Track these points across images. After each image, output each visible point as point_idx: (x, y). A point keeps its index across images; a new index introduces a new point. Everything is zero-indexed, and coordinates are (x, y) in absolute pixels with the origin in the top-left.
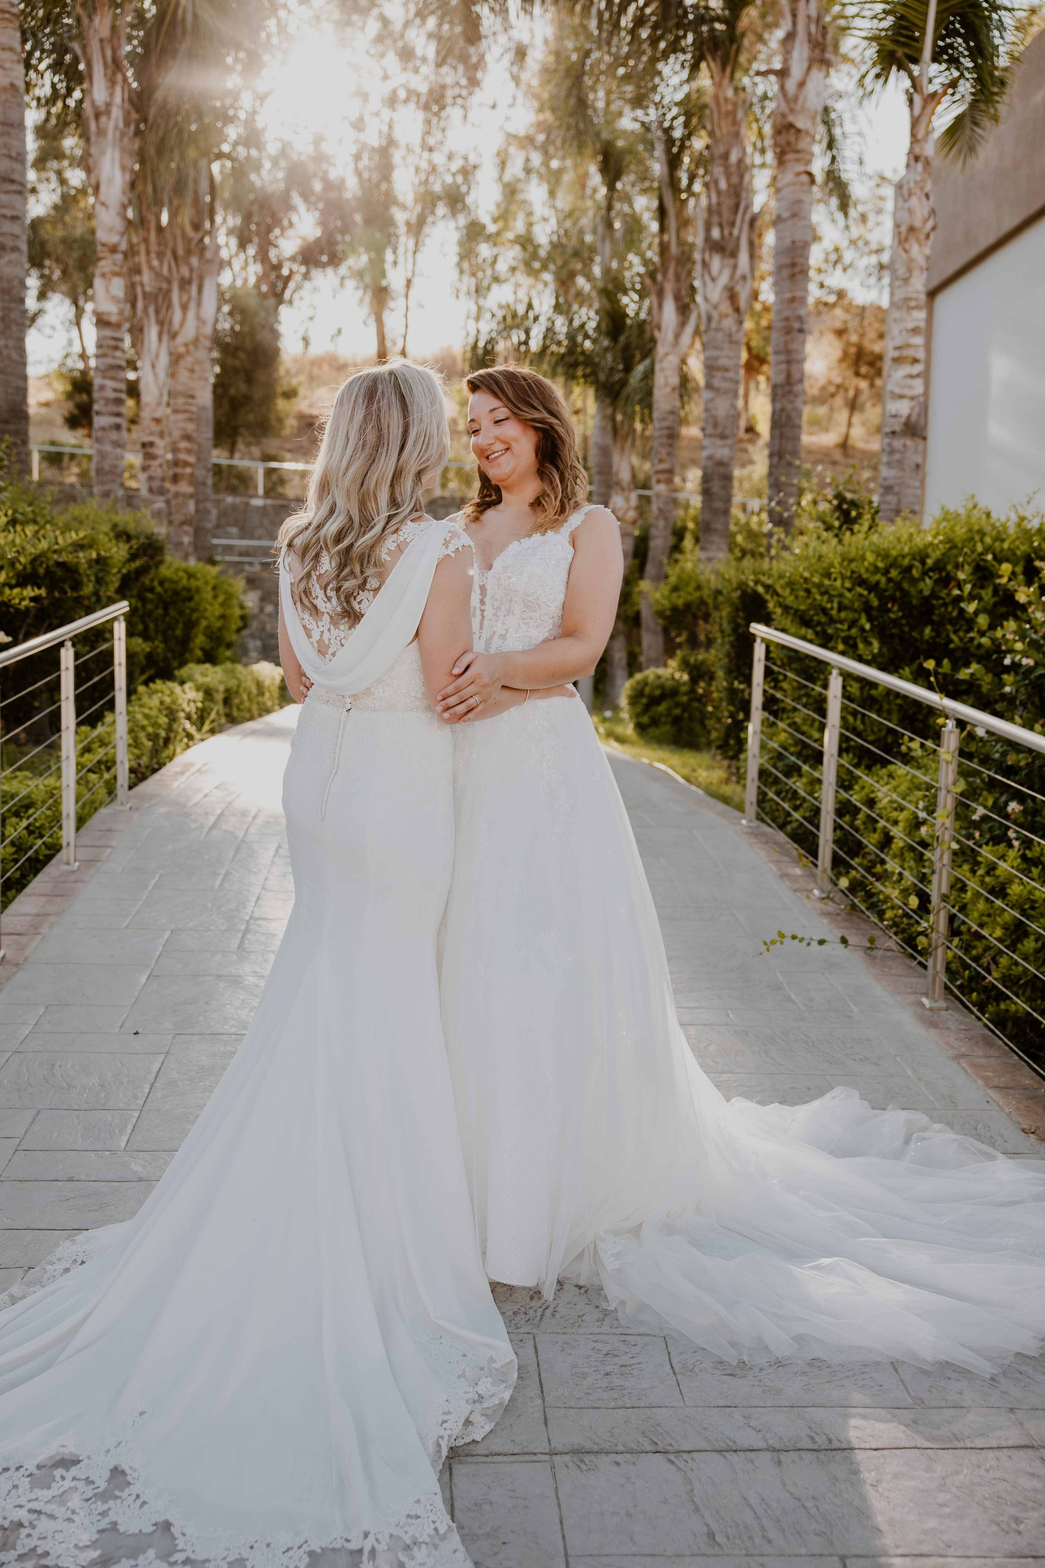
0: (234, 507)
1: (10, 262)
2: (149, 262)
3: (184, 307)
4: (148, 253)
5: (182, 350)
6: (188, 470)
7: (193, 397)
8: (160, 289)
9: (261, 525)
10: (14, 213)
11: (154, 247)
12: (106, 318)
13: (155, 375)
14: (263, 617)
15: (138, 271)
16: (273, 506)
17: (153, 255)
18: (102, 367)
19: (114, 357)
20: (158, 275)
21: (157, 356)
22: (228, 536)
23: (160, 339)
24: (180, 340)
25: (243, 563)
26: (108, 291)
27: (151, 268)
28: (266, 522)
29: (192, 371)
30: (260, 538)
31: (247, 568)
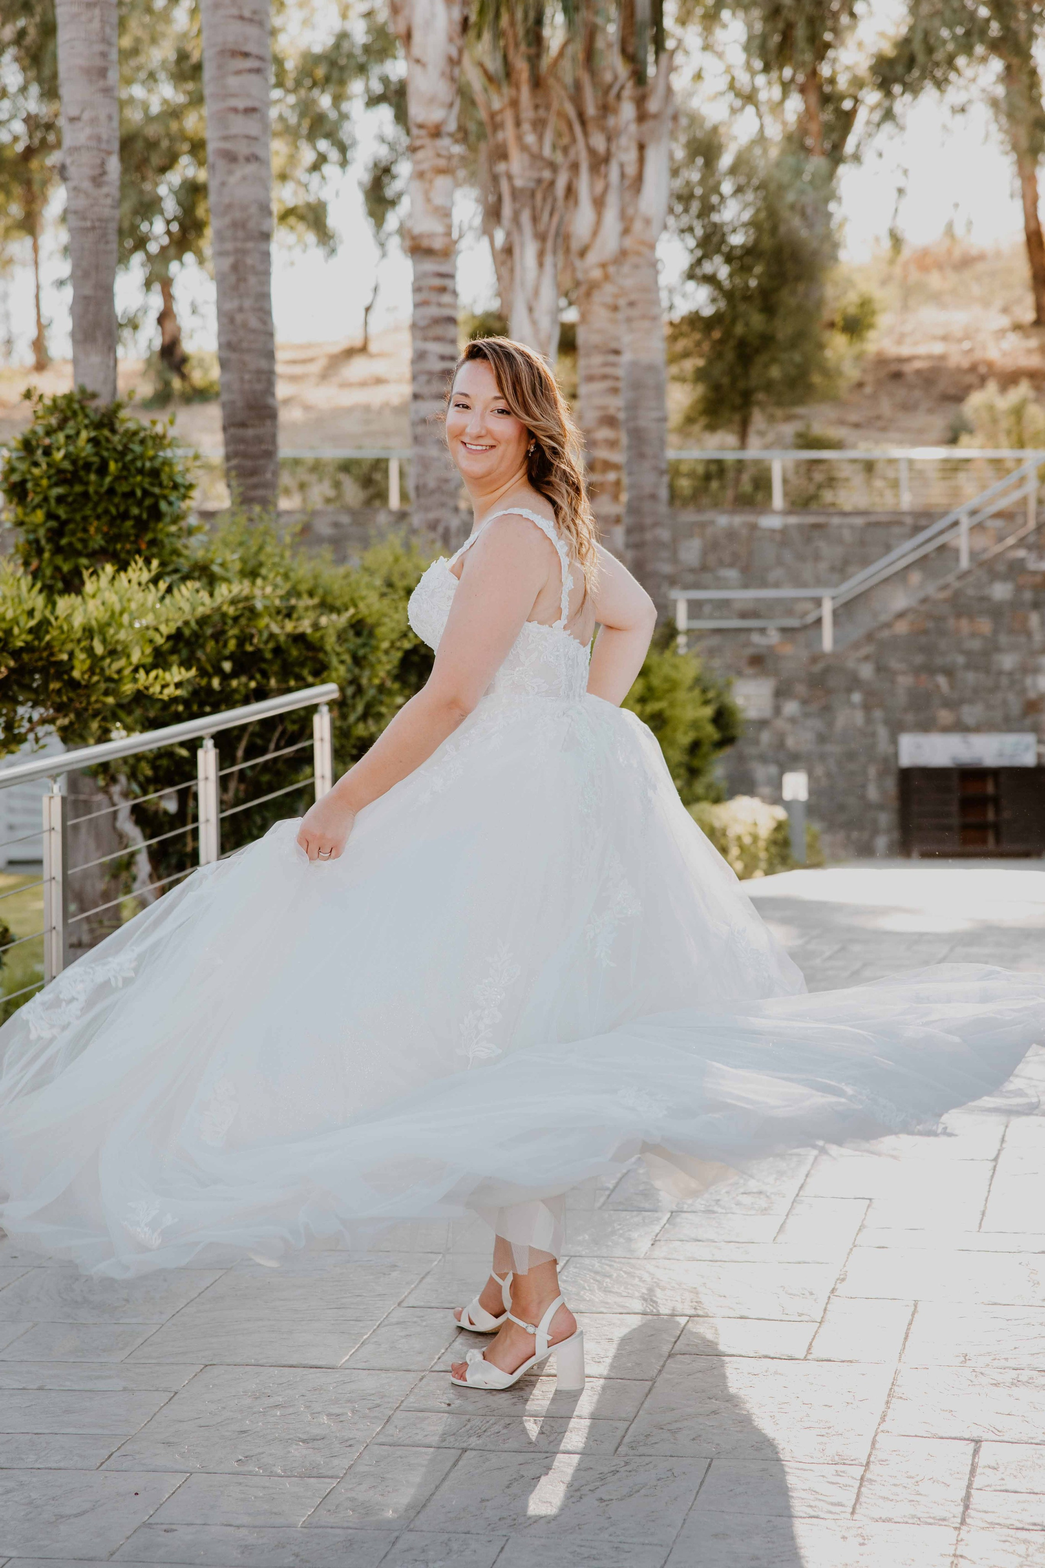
0: (731, 534)
1: (244, 178)
2: (519, 138)
3: (599, 203)
4: (518, 124)
5: (596, 274)
6: (611, 476)
7: (617, 352)
8: (539, 181)
9: (780, 562)
10: (249, 104)
11: (527, 113)
12: (425, 243)
13: (534, 323)
14: (780, 724)
15: (502, 154)
16: (800, 527)
17: (526, 127)
18: (422, 323)
19: (440, 305)
20: (536, 158)
21: (536, 292)
22: (720, 584)
23: (541, 264)
24: (592, 258)
25: (749, 630)
26: (428, 200)
27: (524, 148)
28: (788, 556)
29: (615, 308)
30: (777, 585)
31: (756, 638)
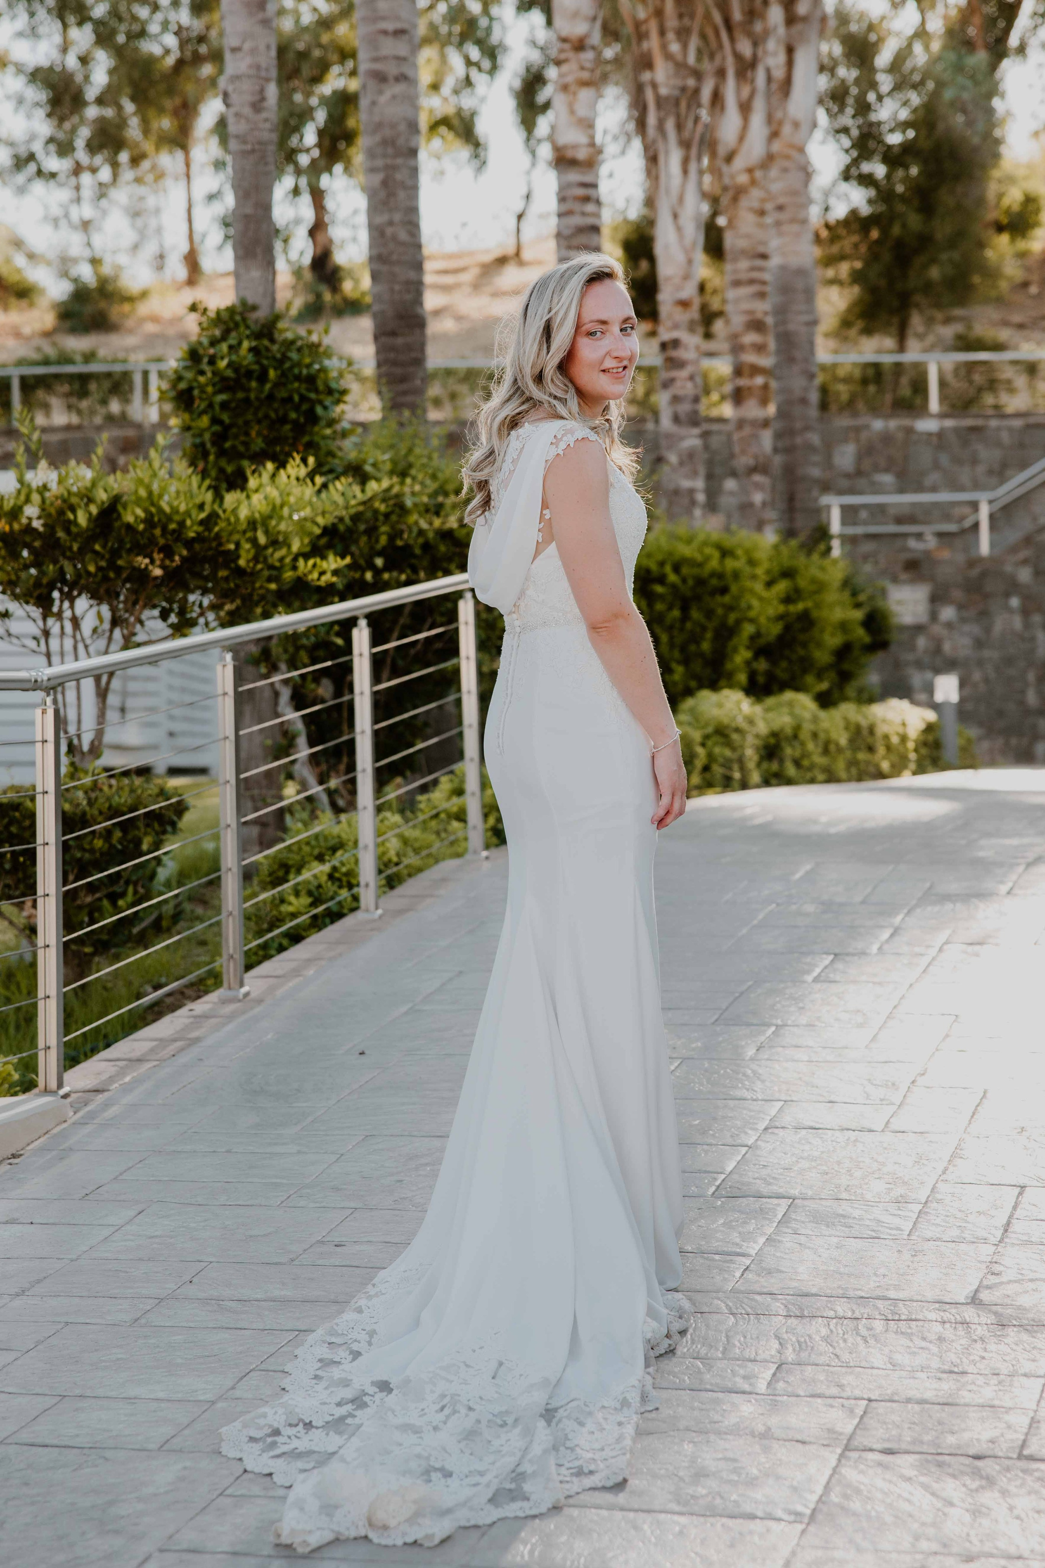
0: (887, 438)
1: (394, 97)
2: (664, 47)
3: (745, 108)
4: (662, 33)
5: (743, 179)
6: (759, 380)
7: (764, 256)
8: (683, 89)
9: (936, 466)
10: (399, 25)
11: (672, 22)
12: (570, 154)
13: (679, 229)
14: (937, 629)
15: (646, 63)
16: (956, 430)
17: (671, 36)
18: (567, 232)
19: (583, 214)
20: (680, 66)
21: (681, 199)
22: (877, 489)
23: (685, 172)
24: (739, 163)
25: (905, 535)
26: (572, 112)
27: (668, 56)
28: (944, 459)
29: (762, 213)
30: (934, 489)
31: (912, 543)
